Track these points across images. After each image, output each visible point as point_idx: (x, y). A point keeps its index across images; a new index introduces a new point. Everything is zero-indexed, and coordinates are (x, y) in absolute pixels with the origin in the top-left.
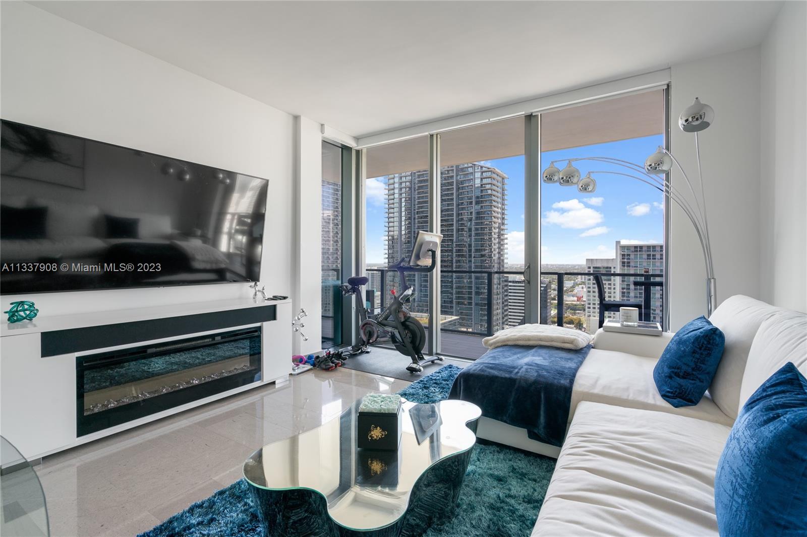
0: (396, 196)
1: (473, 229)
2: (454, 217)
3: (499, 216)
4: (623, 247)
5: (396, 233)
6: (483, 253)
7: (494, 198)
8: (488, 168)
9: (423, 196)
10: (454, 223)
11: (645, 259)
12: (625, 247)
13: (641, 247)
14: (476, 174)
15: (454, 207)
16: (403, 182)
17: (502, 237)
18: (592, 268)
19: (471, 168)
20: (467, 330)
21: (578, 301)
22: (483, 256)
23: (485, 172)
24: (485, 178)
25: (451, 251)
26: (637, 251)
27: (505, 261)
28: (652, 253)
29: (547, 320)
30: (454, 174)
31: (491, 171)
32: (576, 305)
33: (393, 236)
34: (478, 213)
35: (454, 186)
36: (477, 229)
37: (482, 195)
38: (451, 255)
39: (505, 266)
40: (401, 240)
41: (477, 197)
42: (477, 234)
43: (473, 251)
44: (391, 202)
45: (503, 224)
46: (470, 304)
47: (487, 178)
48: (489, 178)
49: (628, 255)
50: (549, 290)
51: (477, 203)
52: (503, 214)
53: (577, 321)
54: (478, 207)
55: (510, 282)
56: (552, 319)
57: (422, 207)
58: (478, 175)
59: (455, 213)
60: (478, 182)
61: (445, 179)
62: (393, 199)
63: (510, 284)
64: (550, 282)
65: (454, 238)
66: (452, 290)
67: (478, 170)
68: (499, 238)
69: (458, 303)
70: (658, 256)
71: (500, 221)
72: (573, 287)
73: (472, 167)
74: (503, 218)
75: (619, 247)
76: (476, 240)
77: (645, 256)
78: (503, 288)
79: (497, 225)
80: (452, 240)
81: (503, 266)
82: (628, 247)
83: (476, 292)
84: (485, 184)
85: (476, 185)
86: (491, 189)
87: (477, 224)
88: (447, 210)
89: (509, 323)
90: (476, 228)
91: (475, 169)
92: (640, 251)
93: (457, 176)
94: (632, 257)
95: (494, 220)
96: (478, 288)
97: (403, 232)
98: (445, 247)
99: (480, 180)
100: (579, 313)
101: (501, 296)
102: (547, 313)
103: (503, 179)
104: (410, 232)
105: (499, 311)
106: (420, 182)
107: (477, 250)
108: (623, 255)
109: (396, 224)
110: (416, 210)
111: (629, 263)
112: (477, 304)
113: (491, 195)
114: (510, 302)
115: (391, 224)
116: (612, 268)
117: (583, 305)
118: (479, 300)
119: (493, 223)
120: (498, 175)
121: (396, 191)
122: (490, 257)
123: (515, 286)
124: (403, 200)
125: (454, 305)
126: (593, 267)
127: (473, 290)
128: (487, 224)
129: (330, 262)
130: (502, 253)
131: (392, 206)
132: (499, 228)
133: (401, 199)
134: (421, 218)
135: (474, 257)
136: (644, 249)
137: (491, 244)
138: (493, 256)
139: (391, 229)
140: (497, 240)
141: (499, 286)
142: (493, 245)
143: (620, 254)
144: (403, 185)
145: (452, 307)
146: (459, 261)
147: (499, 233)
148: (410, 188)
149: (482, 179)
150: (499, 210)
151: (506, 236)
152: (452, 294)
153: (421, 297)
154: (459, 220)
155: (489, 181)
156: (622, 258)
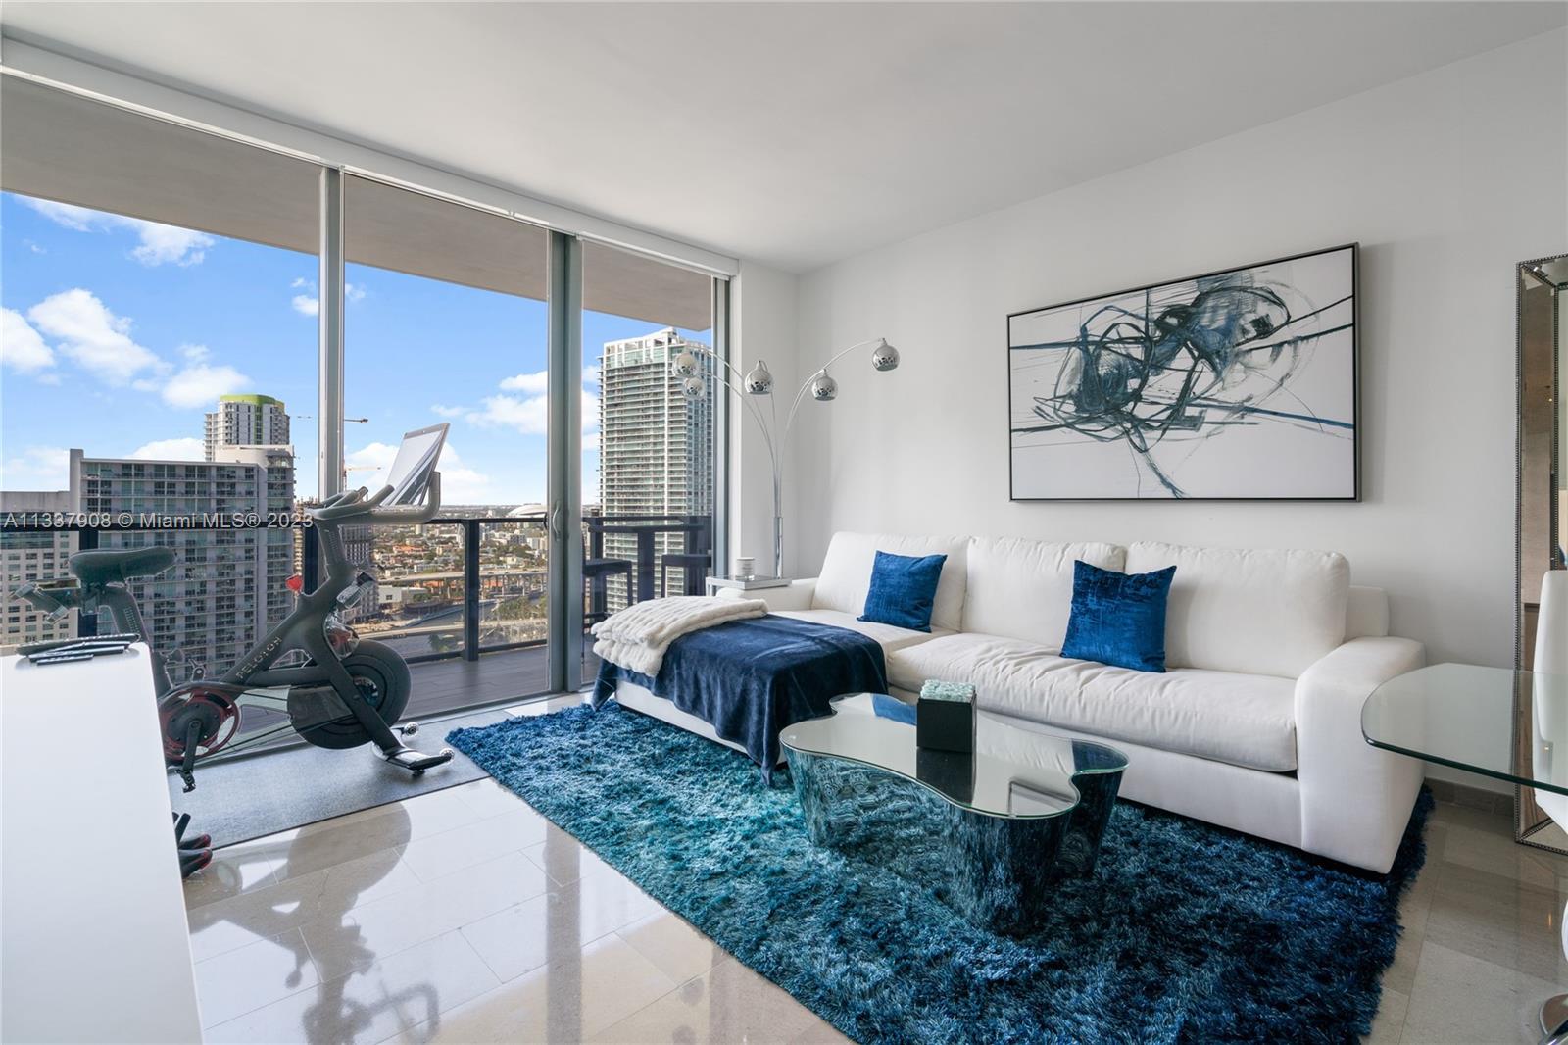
4: (91, 465)
11: (149, 493)
12: (96, 464)
13: (140, 467)
26: (128, 475)
28: (166, 480)
49: (104, 483)
70: (181, 488)
75: (78, 464)
77: (150, 488)
82: (105, 466)
92: (137, 475)
94: (116, 487)
108: (92, 483)
111: (106, 502)
136: (146, 471)
143: (83, 481)
156: (89, 492)
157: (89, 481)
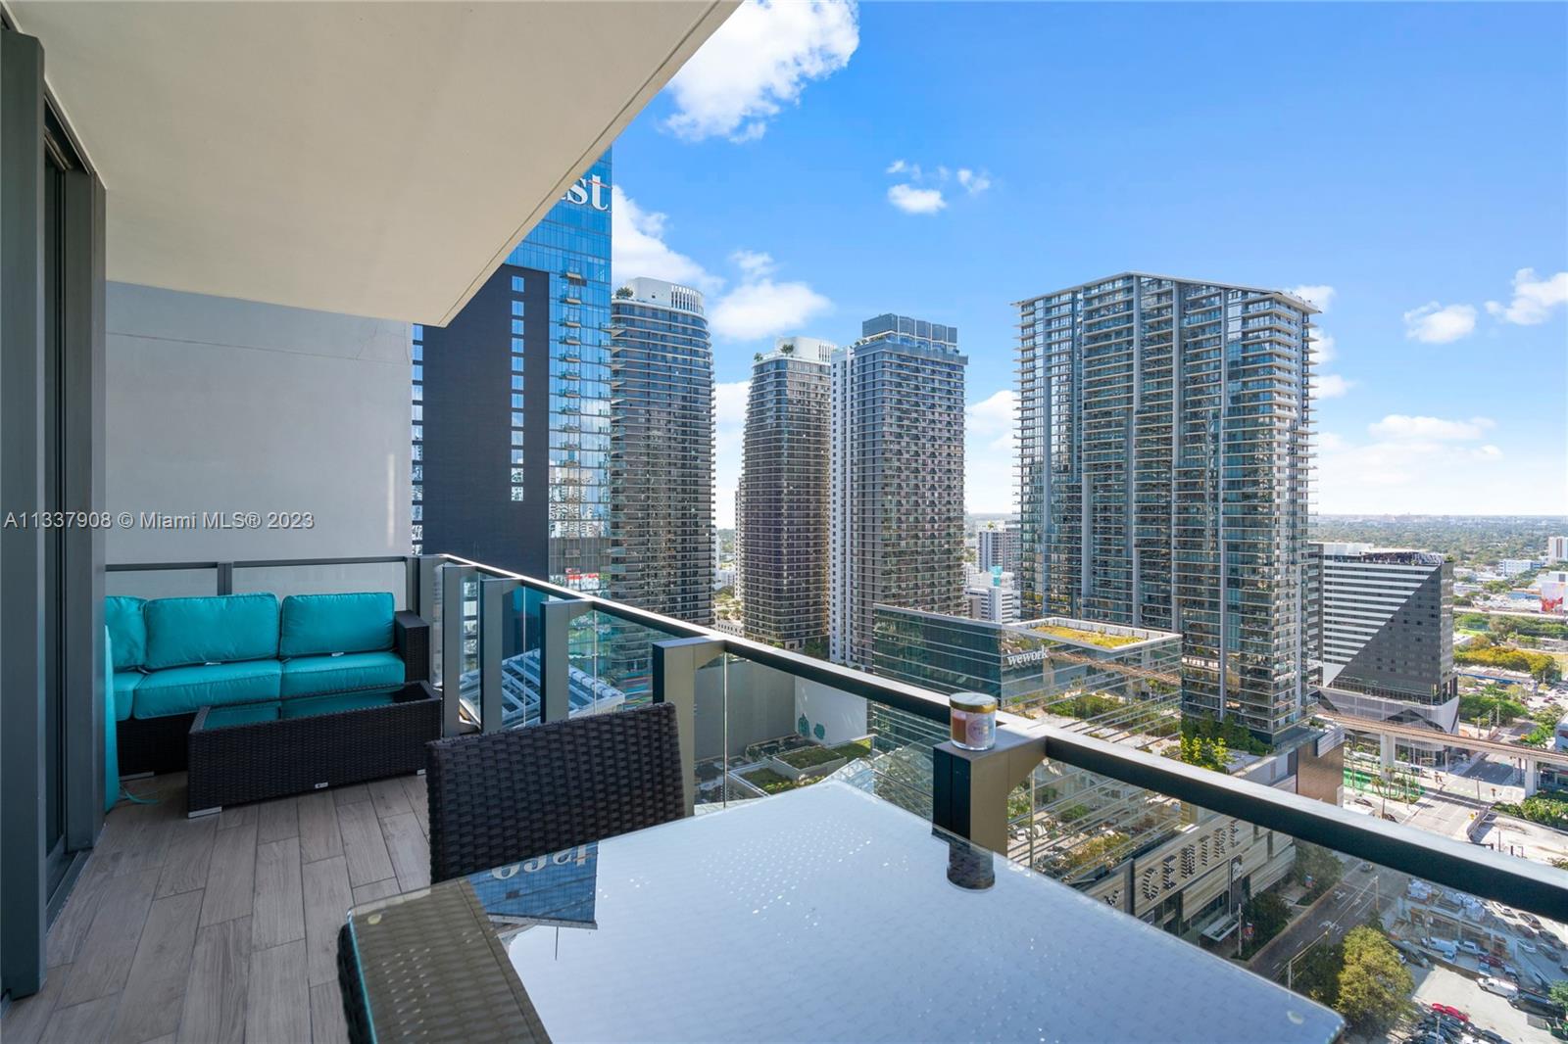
0: (1039, 373)
1: (1222, 436)
2: (1175, 412)
3: (1294, 402)
5: (1038, 451)
6: (1250, 490)
7: (1278, 362)
8: (1264, 294)
9: (1100, 370)
10: (1175, 423)
14: (1229, 309)
15: (1175, 388)
16: (1055, 343)
17: (1300, 453)
19: (1217, 298)
20: (1207, 664)
21: (1543, 609)
22: (1248, 497)
23: (1253, 302)
24: (1253, 317)
25: (1167, 486)
27: (1311, 509)
29: (1440, 656)
30: (1175, 316)
31: (1270, 299)
32: (1537, 622)
33: (1032, 457)
34: (1236, 399)
35: (1175, 343)
36: (1231, 436)
37: (1244, 358)
39: (1311, 520)
40: (1049, 465)
41: (1234, 363)
42: (1231, 448)
43: (1221, 484)
44: (1028, 386)
46: (1215, 605)
47: (1258, 316)
48: (1264, 315)
50: (1444, 581)
51: (1232, 376)
52: (1304, 397)
53: (1541, 664)
54: (1235, 386)
55: (1328, 558)
56: (1457, 653)
57: (1096, 394)
58: (1235, 311)
59: (1175, 401)
60: (1234, 329)
61: (1152, 327)
62: (1033, 381)
63: (1326, 563)
64: (1450, 561)
65: (1175, 459)
66: (1170, 572)
67: (1235, 301)
68: (1292, 452)
69: (1183, 604)
71: (1294, 414)
72: (1530, 575)
73: (1220, 294)
74: (1305, 408)
76: (1230, 461)
78: (1303, 572)
79: (1287, 424)
80: (1171, 462)
81: (1304, 521)
84: (1253, 332)
85: (1230, 336)
86: (1271, 342)
87: (1231, 424)
88: (1158, 396)
89: (1325, 656)
90: (1229, 434)
91: (1226, 299)
93: (1180, 318)
95: (1278, 412)
96: (1234, 571)
97: (1054, 449)
98: (1153, 479)
99: (1240, 322)
100: (1546, 644)
101: (1298, 591)
102: (1439, 638)
103: (1305, 314)
104: (1070, 449)
105: (1292, 626)
106: (1094, 339)
107: (1232, 485)
109: (1039, 431)
110: (1084, 401)
112: (1232, 608)
113: (1271, 354)
114: (1326, 606)
115: (1028, 433)
119: (1275, 420)
120: (1289, 307)
121: (1039, 363)
122: (1269, 499)
123: (1342, 568)
124: (1054, 380)
125: (1174, 607)
127: (1222, 576)
128: (1258, 424)
129: (903, 510)
130: (1299, 489)
131: (1030, 394)
133: (1049, 379)
134: (1096, 416)
135: (1224, 500)
137: (1271, 468)
138: (1275, 495)
139: (1028, 442)
140: (1288, 458)
142: (1275, 470)
144: (1055, 349)
145: (1167, 611)
146: (1186, 509)
147: (1293, 442)
148: (1071, 354)
149: (1245, 321)
150: (1294, 389)
151: (1311, 450)
152: (1168, 581)
154: (1186, 418)
155: (1265, 322)
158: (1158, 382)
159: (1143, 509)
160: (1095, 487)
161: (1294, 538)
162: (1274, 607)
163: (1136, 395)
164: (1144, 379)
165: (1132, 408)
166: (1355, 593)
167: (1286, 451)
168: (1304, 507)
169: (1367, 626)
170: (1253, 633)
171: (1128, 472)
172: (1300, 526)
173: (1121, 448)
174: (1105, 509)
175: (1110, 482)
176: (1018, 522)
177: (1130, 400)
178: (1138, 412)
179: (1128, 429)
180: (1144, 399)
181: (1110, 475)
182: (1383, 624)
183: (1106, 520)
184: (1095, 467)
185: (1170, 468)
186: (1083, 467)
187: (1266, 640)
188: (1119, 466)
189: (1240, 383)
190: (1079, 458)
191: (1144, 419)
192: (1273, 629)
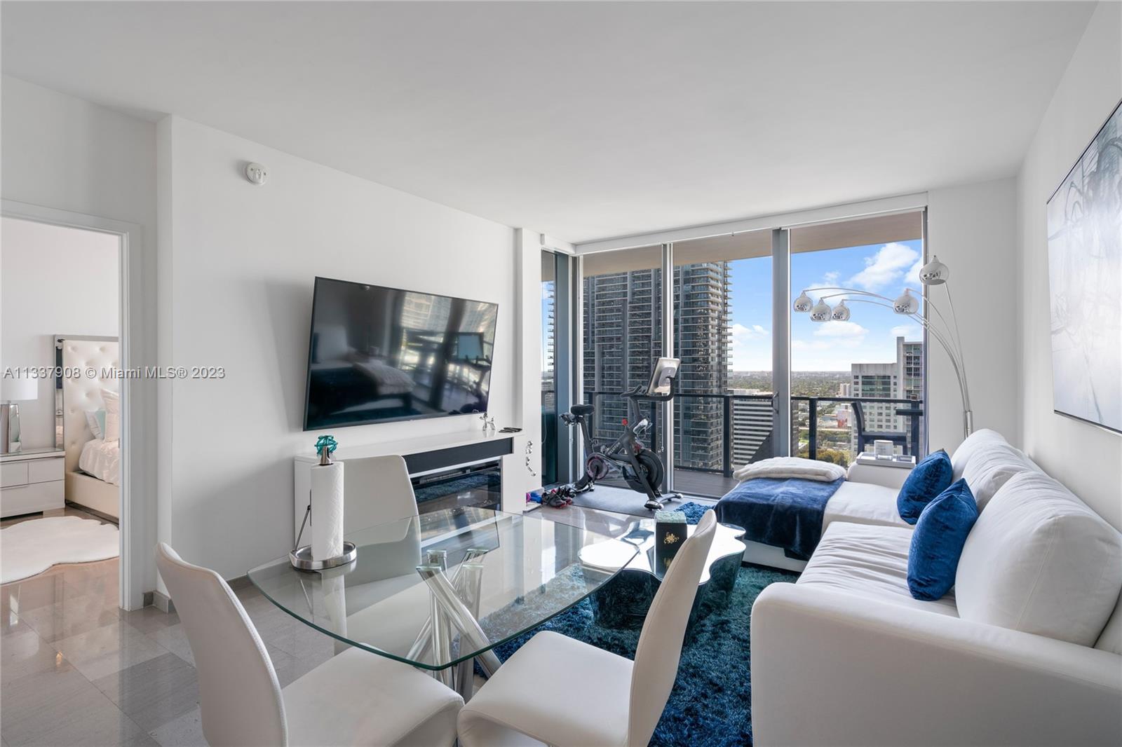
1: (680, 320)
3: (720, 300)
4: (908, 347)
6: (696, 356)
7: (711, 274)
12: (911, 345)
17: (723, 333)
18: (860, 378)
21: (839, 426)
22: (695, 360)
25: (648, 353)
27: (729, 367)
32: (835, 433)
34: (688, 296)
36: (686, 321)
37: (693, 270)
38: (647, 359)
39: (729, 375)
41: (687, 273)
42: (686, 328)
43: (680, 352)
45: (725, 312)
49: (915, 358)
51: (686, 282)
52: (725, 297)
53: (838, 458)
54: (688, 287)
59: (653, 296)
63: (736, 402)
65: (653, 335)
68: (719, 333)
71: (720, 308)
72: (832, 406)
74: (726, 304)
75: (902, 346)
76: (685, 337)
79: (716, 315)
80: (650, 336)
81: (726, 376)
82: (914, 346)
83: (685, 414)
87: (685, 313)
88: (642, 292)
90: (684, 319)
95: (712, 306)
96: (688, 408)
98: (640, 348)
100: (840, 446)
107: (686, 352)
108: (909, 358)
110: (596, 293)
112: (686, 432)
113: (707, 269)
114: (736, 429)
116: (892, 378)
117: (847, 433)
118: (690, 425)
119: (710, 311)
122: (706, 361)
123: (743, 405)
126: (863, 377)
127: (681, 412)
128: (701, 313)
130: (723, 355)
132: (719, 318)
134: (603, 304)
137: (707, 342)
138: (710, 360)
140: (717, 336)
141: (719, 406)
142: (710, 343)
143: (904, 356)
147: (719, 325)
150: (720, 292)
151: (729, 331)
153: (603, 421)
156: (907, 363)
157: (907, 357)
158: (642, 283)
159: (633, 369)
160: (603, 353)
161: (720, 387)
162: (710, 430)
163: (629, 290)
164: (634, 281)
165: (626, 300)
166: (750, 420)
167: (716, 331)
168: (725, 367)
169: (756, 440)
170: (698, 448)
171: (624, 343)
172: (723, 380)
173: (620, 326)
174: (610, 368)
175: (612, 350)
176: (550, 378)
177: (625, 294)
178: (630, 303)
179: (624, 314)
180: (634, 294)
181: (613, 345)
182: (764, 438)
183: (611, 376)
184: (603, 340)
185: (650, 341)
186: (595, 339)
187: (705, 452)
188: (618, 339)
189: (690, 287)
190: (593, 332)
191: (635, 307)
192: (709, 445)
